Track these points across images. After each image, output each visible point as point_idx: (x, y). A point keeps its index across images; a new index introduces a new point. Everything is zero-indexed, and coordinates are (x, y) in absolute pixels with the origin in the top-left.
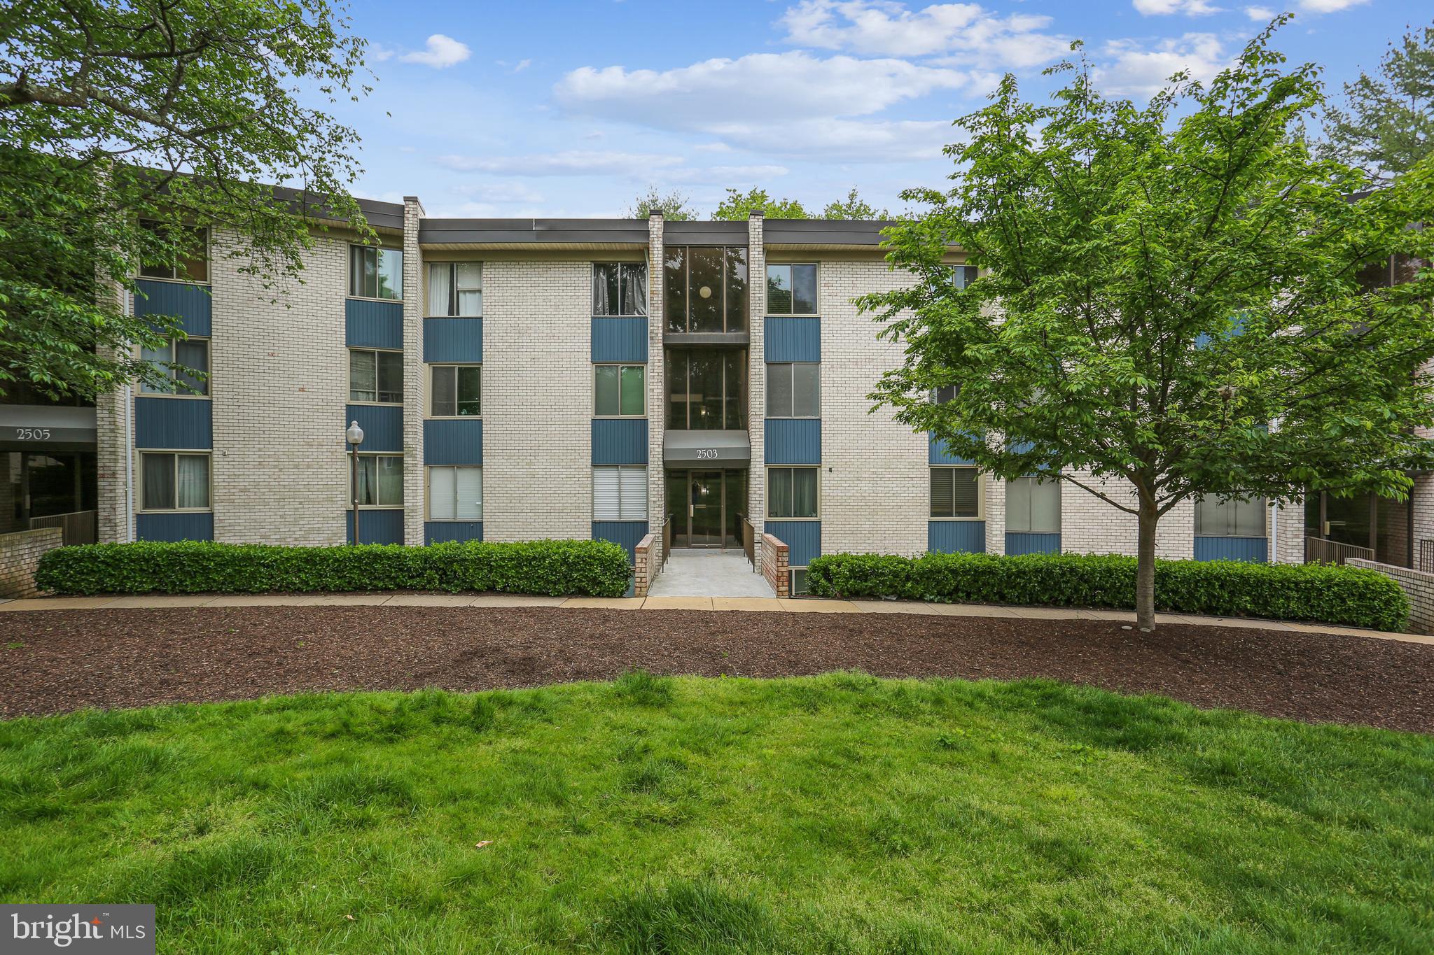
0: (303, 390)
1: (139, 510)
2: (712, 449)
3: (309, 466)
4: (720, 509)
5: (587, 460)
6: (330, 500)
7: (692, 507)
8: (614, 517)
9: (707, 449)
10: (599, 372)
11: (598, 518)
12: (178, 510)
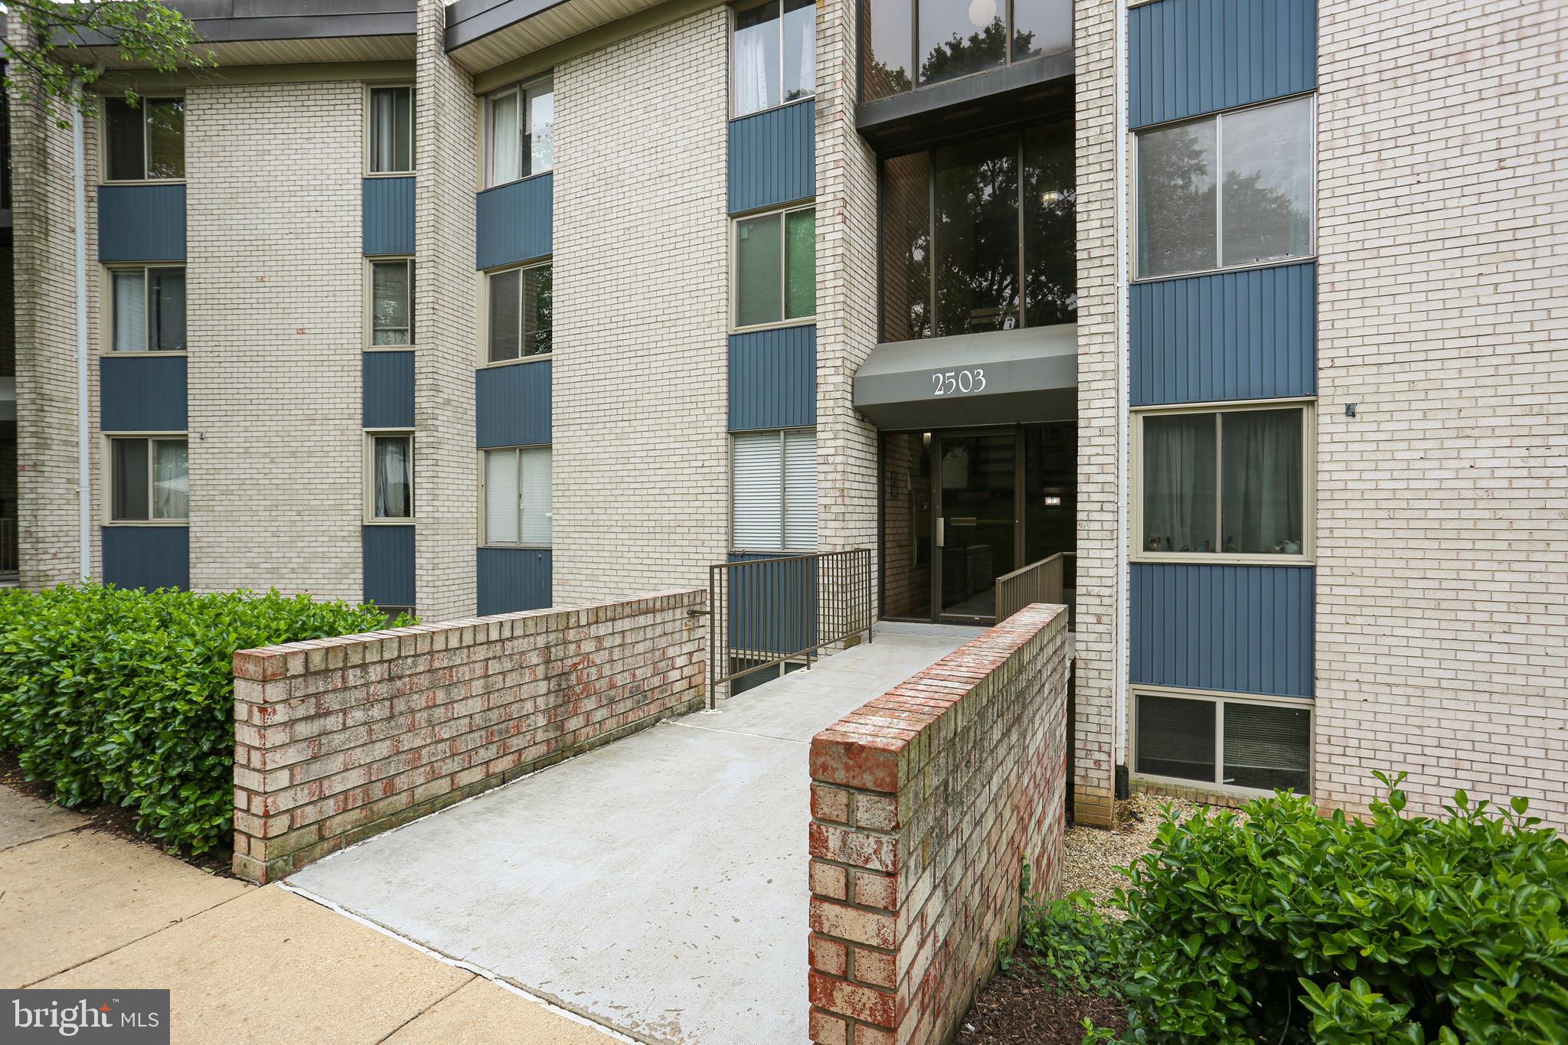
0: (301, 332)
1: (107, 520)
2: (971, 368)
3: (310, 454)
4: (1011, 527)
5: (719, 422)
6: (338, 508)
7: (941, 521)
8: (771, 545)
9: (957, 370)
10: (745, 235)
11: (744, 544)
12: (153, 521)
